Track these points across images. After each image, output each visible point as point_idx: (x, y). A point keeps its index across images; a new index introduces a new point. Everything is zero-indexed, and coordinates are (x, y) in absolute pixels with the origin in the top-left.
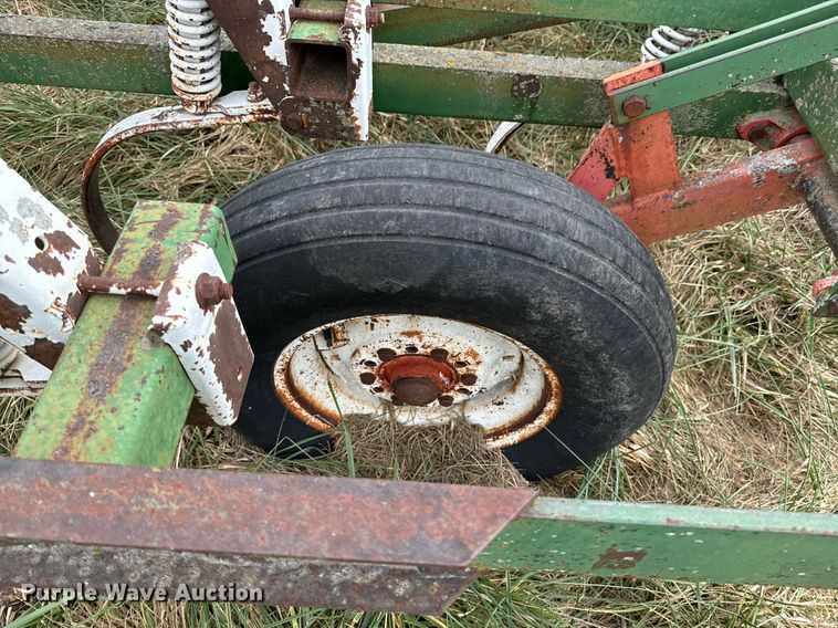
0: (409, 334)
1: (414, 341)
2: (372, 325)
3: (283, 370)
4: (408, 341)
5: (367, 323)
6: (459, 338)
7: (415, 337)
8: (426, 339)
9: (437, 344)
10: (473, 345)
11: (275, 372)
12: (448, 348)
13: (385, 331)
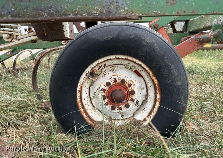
0: (114, 76)
1: (116, 77)
2: (104, 76)
3: (79, 90)
4: (114, 77)
5: (103, 76)
6: (127, 76)
7: (116, 76)
8: (119, 76)
9: (122, 78)
10: (132, 79)
11: (77, 92)
12: (125, 79)
13: (107, 77)
